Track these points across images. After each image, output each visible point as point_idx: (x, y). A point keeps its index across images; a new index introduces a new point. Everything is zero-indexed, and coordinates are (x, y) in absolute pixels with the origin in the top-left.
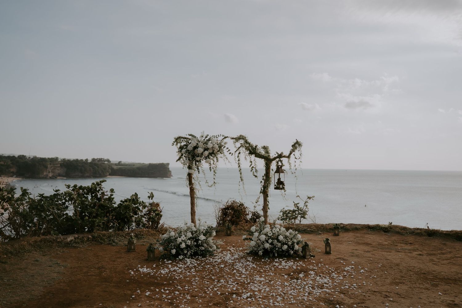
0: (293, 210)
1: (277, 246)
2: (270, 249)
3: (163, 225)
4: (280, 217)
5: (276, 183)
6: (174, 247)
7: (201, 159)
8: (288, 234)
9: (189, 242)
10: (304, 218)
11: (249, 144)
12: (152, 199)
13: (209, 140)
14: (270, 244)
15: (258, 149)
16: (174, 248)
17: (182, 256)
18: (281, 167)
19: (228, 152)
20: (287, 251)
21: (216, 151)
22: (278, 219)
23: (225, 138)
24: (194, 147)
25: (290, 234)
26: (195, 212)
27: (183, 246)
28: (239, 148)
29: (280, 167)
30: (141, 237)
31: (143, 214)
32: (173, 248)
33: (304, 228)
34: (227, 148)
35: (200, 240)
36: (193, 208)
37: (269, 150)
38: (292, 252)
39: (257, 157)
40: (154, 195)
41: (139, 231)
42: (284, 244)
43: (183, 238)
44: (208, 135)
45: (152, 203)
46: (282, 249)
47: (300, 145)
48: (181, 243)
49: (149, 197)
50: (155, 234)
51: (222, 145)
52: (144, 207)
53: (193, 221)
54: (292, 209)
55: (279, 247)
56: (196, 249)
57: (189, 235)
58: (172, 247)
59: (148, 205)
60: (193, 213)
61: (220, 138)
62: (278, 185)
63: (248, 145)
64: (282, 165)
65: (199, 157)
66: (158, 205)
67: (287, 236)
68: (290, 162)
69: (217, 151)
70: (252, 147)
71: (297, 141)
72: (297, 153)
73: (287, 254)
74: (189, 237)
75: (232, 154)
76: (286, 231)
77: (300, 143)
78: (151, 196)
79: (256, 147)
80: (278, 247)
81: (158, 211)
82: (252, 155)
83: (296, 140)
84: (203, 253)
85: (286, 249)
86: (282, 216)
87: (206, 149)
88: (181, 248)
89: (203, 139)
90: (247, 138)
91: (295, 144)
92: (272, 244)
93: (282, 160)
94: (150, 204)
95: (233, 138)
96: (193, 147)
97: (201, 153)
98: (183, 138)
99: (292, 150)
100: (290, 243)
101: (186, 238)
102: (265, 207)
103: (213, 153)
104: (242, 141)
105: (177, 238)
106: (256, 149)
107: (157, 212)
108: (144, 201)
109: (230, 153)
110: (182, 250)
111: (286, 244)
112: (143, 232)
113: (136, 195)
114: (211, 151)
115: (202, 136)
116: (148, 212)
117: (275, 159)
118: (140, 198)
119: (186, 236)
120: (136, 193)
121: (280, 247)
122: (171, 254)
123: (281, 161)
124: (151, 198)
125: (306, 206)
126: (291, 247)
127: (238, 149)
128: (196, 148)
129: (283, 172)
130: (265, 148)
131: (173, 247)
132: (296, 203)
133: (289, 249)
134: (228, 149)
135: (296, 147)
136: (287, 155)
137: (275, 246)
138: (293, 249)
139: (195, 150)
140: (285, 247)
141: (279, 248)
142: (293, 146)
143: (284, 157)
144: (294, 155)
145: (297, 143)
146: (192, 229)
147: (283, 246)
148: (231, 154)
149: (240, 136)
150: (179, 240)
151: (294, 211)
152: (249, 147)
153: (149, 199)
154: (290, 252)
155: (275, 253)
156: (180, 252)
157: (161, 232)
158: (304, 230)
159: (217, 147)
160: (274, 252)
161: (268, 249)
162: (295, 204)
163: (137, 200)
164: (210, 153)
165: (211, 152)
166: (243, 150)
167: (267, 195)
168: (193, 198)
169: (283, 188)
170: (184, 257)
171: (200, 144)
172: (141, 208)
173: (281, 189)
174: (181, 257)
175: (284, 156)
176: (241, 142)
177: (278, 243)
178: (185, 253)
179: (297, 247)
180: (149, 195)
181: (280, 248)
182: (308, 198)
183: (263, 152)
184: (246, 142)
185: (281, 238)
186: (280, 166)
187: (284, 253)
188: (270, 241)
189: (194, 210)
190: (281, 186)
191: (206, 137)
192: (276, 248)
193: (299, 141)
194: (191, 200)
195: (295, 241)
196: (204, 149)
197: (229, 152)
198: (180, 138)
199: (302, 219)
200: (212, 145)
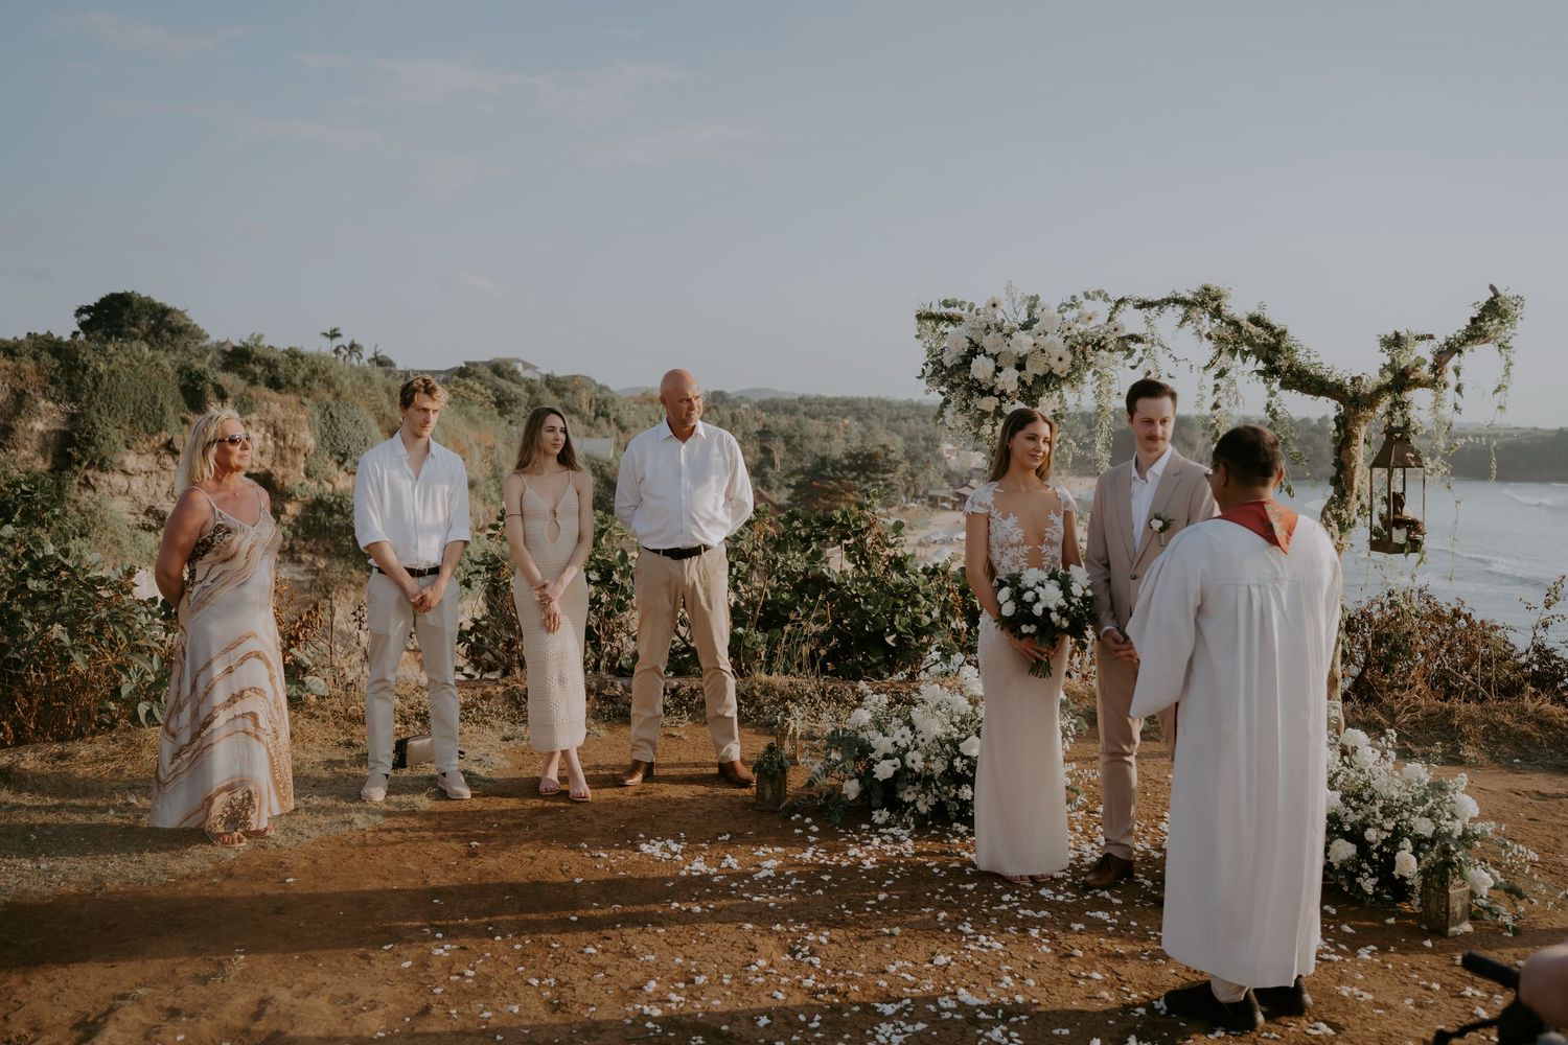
9: (915, 759)
17: (886, 813)
18: (1405, 435)
19: (1133, 367)
20: (1352, 874)
24: (963, 351)
27: (883, 770)
29: (1396, 435)
35: (963, 757)
43: (903, 736)
44: (1036, 298)
56: (946, 793)
64: (1408, 423)
65: (991, 395)
69: (1064, 365)
71: (1497, 295)
77: (1506, 303)
79: (1281, 336)
83: (1492, 288)
85: (1347, 862)
88: (878, 779)
91: (1483, 311)
93: (1408, 402)
95: (1144, 305)
96: (960, 351)
98: (930, 317)
101: (923, 740)
103: (1050, 376)
106: (1279, 351)
114: (1041, 370)
115: (994, 305)
117: (1378, 395)
123: (1405, 407)
126: (1377, 855)
128: (969, 355)
129: (1405, 464)
133: (1364, 866)
138: (1385, 867)
142: (1474, 320)
143: (1418, 383)
144: (1456, 370)
149: (1203, 291)
150: (881, 744)
154: (1362, 880)
156: (879, 794)
159: (1056, 344)
164: (1036, 375)
169: (1415, 545)
173: (1399, 549)
174: (880, 816)
175: (1417, 379)
186: (1399, 429)
190: (1399, 536)
193: (1505, 294)
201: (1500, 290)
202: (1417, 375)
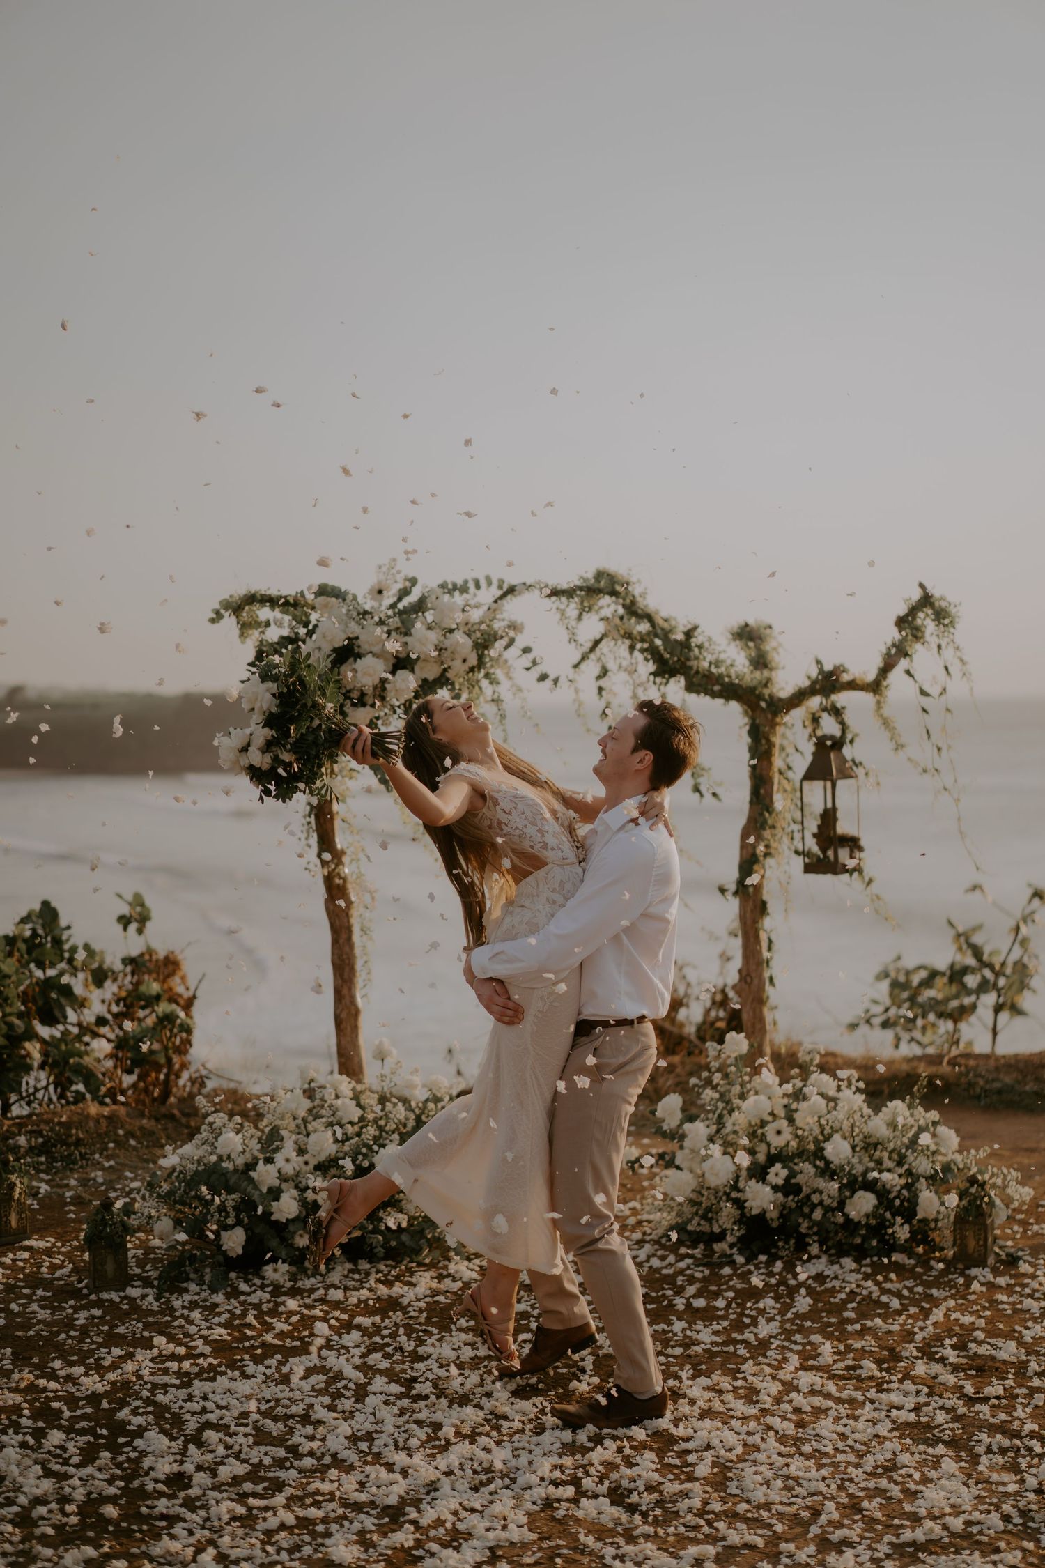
0: (952, 966)
1: (815, 1198)
2: (781, 1215)
3: (199, 1082)
4: (878, 1009)
5: (815, 836)
6: (237, 1217)
7: (377, 718)
8: (878, 1125)
10: (1016, 1010)
11: (649, 618)
12: (140, 931)
13: (420, 606)
14: (775, 1188)
15: (700, 647)
16: (239, 1222)
17: (284, 1267)
18: (838, 744)
19: (528, 669)
20: (877, 1227)
21: (458, 668)
22: (868, 1021)
23: (511, 590)
24: (335, 650)
25: (893, 1125)
26: (357, 1012)
27: (287, 1207)
28: (596, 643)
29: (829, 743)
30: (70, 1155)
31: (92, 1019)
32: (230, 1221)
33: (1001, 1076)
34: (526, 650)
36: (345, 991)
37: (775, 649)
38: (902, 1232)
39: (698, 693)
40: (148, 911)
41: (60, 1123)
42: (855, 1184)
43: (288, 1160)
44: (414, 581)
45: (142, 955)
46: (846, 1216)
47: (941, 615)
48: (275, 1194)
49: (125, 921)
50: (152, 1133)
51: (496, 633)
52: (100, 977)
53: (348, 1063)
54: (942, 964)
55: (827, 1202)
57: (323, 1143)
58: (227, 1216)
59: (118, 966)
60: (343, 1015)
61: (487, 595)
62: (824, 850)
63: (644, 627)
64: (844, 732)
65: (364, 705)
66: (170, 966)
67: (873, 1140)
68: (886, 712)
69: (466, 667)
70: (665, 635)
71: (928, 594)
72: (923, 658)
73: (874, 1243)
74: (322, 1158)
75: (556, 681)
76: (867, 1111)
77: (943, 604)
78: (136, 918)
79: (689, 634)
80: (821, 1203)
81: (173, 999)
82: (672, 680)
83: (921, 586)
84: (403, 1244)
85: (867, 1216)
86: (888, 1002)
87: (401, 663)
88: (277, 1222)
89: (388, 599)
90: (636, 590)
91: (913, 611)
92: (789, 1188)
93: (844, 708)
94: (129, 961)
95: (555, 593)
96: (327, 649)
97: (377, 681)
98: (272, 601)
99: (894, 645)
100: (891, 1179)
101: (306, 1163)
102: (748, 974)
103: (442, 680)
104: (608, 606)
105: (251, 1166)
106: (690, 648)
107: (163, 1008)
108: (96, 946)
109: (543, 677)
110: (282, 1230)
111: (870, 1186)
112: (79, 1125)
113: (48, 913)
114: (432, 673)
115: (380, 592)
116: (118, 1005)
117: (799, 697)
118: (68, 928)
119: (301, 1151)
120: (46, 904)
121: (835, 1204)
122: (221, 1258)
123: (836, 712)
124: (133, 927)
125: (1024, 943)
126: (897, 1202)
127: (592, 649)
128: (347, 653)
129: (846, 775)
130: (747, 634)
131: (232, 1214)
132: (961, 929)
133: (888, 1215)
134: (530, 656)
135: (917, 629)
136: (871, 676)
137: (808, 1197)
139: (343, 668)
140: (862, 1205)
141: (828, 1209)
142: (901, 622)
143: (852, 685)
144: (908, 672)
145: (926, 600)
146: (339, 1114)
147: (852, 1196)
148: (548, 683)
149: (599, 575)
150: (266, 1175)
151: (956, 975)
152: (649, 633)
153: (125, 929)
154: (890, 1231)
155: (807, 1235)
156: (274, 1243)
157: (184, 1120)
158: (999, 1092)
159: (464, 643)
160: (803, 1230)
161: (768, 1216)
162: (959, 935)
163: (58, 942)
164: (425, 681)
165: (431, 678)
166: (616, 653)
167: (764, 904)
168: (344, 936)
170: (294, 1269)
171: (372, 635)
172: (78, 984)
173: (845, 869)
174: (278, 1272)
175: (854, 680)
176: (607, 612)
177: (821, 1183)
178: (298, 1249)
179: (928, 1201)
180: (125, 910)
181: (833, 1210)
182: (1030, 901)
183: (736, 660)
184: (633, 610)
185: (838, 1150)
186: (832, 737)
187: (858, 1240)
188: (778, 1174)
189: (353, 998)
190: (842, 856)
191: (404, 593)
192: (813, 1207)
193: (936, 591)
194: (335, 942)
195: (923, 1166)
196: (393, 661)
197: (536, 672)
198: (252, 599)
199: (1004, 1016)
200: (433, 636)
201: (930, 590)
202: (846, 678)
